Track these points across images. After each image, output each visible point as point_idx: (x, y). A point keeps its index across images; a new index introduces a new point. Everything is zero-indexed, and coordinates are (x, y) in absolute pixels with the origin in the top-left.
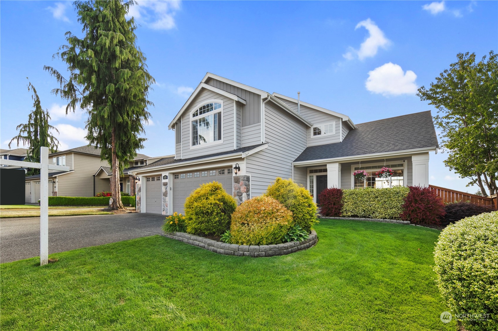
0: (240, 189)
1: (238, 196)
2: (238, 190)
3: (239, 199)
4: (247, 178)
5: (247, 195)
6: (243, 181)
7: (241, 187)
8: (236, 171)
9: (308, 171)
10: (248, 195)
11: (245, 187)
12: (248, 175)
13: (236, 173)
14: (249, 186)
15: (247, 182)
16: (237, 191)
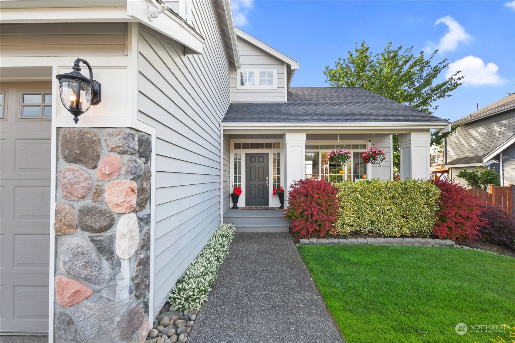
0: (98, 193)
1: (87, 228)
2: (88, 202)
3: (91, 246)
4: (141, 142)
5: (140, 219)
6: (124, 153)
7: (107, 186)
8: (74, 98)
9: (232, 146)
10: (145, 221)
11: (135, 185)
12: (146, 127)
13: (76, 111)
14: (149, 178)
15: (141, 161)
16: (78, 205)
